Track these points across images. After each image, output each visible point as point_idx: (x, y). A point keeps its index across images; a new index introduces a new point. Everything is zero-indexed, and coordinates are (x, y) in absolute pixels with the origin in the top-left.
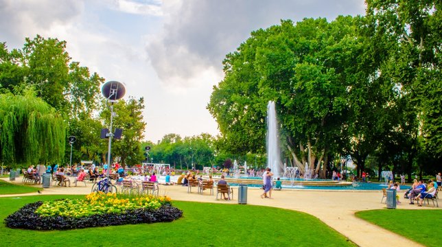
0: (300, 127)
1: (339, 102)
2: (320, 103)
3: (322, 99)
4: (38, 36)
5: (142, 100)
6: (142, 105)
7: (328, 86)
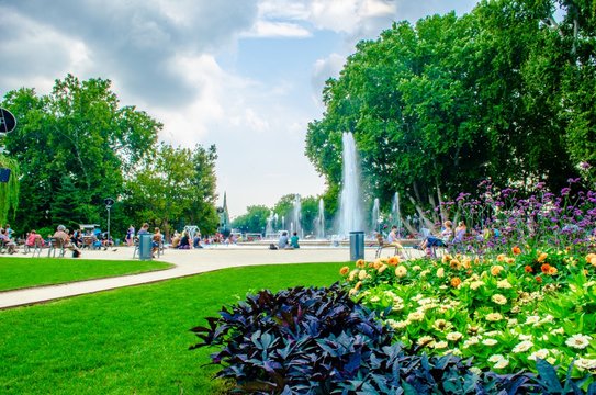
0: (419, 169)
1: (467, 129)
2: (441, 132)
3: (442, 126)
4: (70, 76)
5: (213, 148)
6: (214, 155)
7: (449, 107)
